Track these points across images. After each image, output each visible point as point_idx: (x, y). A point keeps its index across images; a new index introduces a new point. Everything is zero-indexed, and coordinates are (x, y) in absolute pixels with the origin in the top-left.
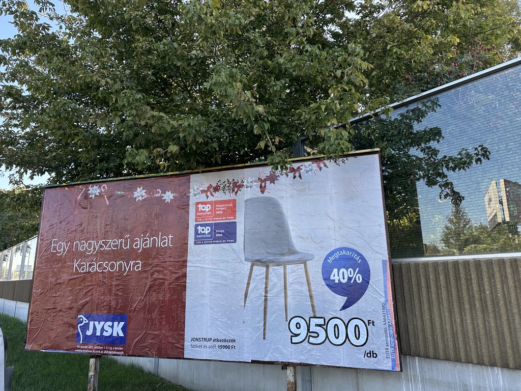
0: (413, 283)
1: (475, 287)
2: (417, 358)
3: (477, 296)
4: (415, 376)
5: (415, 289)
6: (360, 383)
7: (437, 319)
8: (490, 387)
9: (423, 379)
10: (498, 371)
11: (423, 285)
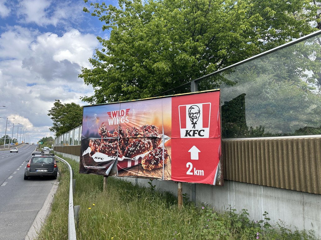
0: (232, 149)
1: (254, 151)
2: (234, 182)
3: (254, 155)
4: (233, 189)
5: (233, 152)
6: (213, 192)
7: (240, 165)
8: (258, 194)
9: (235, 190)
10: (262, 187)
11: (236, 150)
